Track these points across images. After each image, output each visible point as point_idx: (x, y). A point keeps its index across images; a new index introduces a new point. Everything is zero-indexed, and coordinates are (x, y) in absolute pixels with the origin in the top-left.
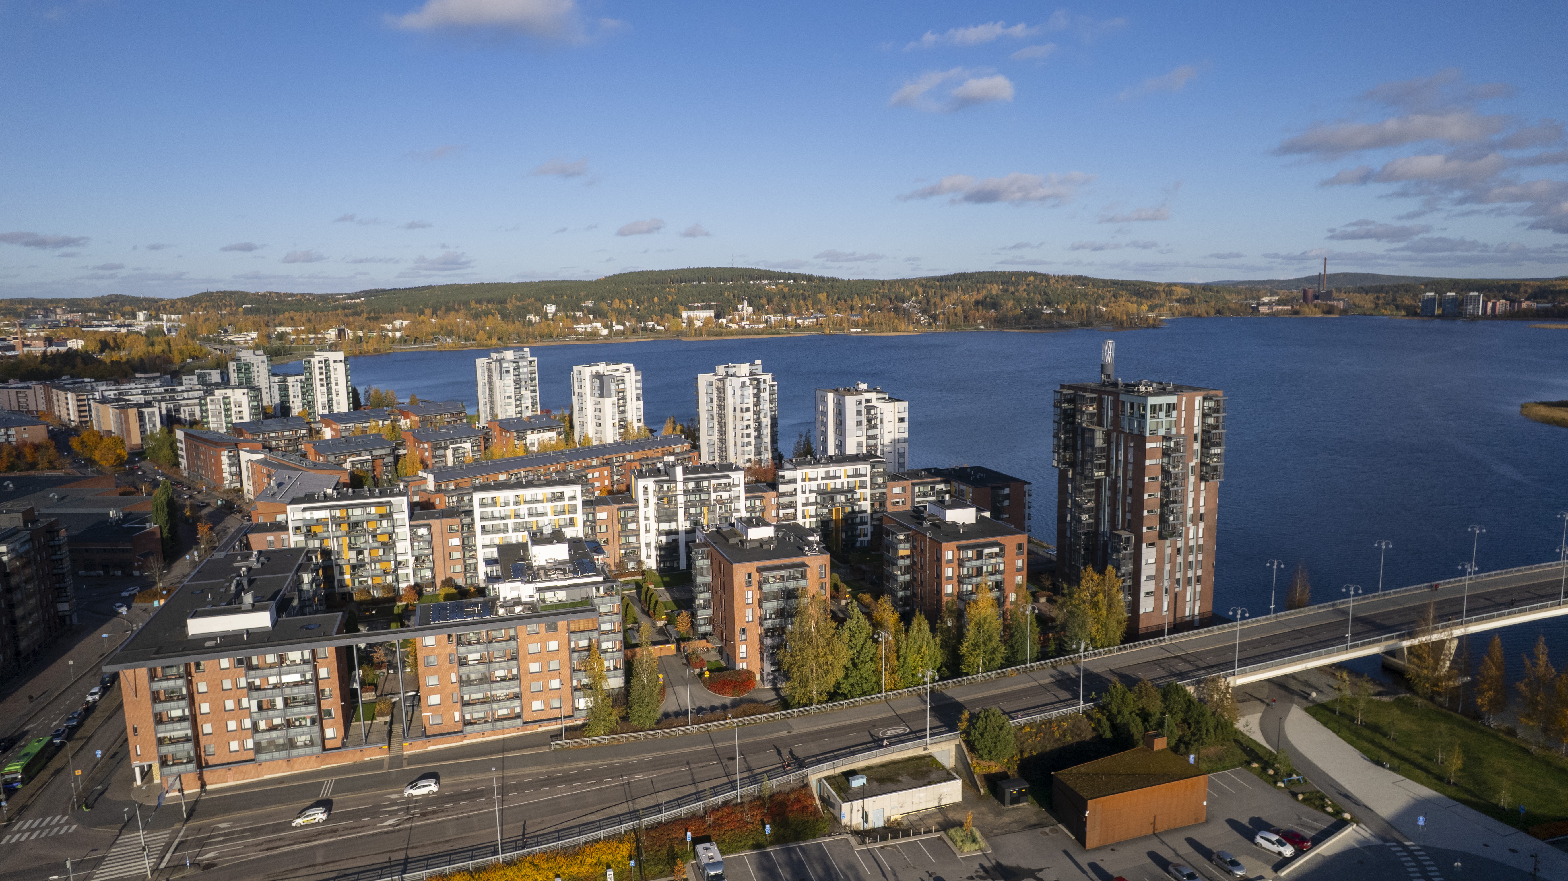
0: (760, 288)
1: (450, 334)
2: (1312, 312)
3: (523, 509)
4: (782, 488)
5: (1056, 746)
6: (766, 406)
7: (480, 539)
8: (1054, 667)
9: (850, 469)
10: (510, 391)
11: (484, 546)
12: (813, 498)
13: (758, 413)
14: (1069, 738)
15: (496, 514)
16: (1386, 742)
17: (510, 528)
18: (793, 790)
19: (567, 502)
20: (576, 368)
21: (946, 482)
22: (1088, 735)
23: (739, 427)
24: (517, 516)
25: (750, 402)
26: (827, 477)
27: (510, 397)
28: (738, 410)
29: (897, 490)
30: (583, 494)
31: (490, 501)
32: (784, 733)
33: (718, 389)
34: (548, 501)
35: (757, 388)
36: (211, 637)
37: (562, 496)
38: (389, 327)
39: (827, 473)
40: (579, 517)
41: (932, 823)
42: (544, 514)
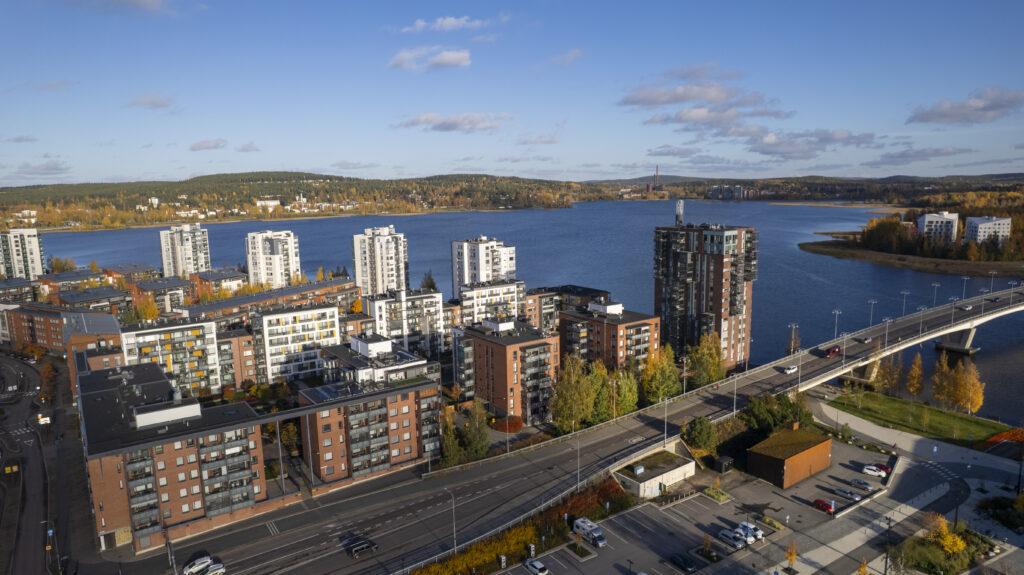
0: (309, 185)
1: (77, 219)
2: (652, 197)
3: (299, 326)
4: (465, 303)
5: (731, 436)
6: (402, 255)
7: (269, 349)
8: (697, 394)
9: (504, 289)
10: (190, 253)
11: (272, 355)
12: (483, 308)
13: (397, 260)
14: (735, 431)
15: (280, 331)
16: (879, 416)
17: (290, 340)
18: (605, 481)
19: (328, 320)
20: (250, 235)
21: (559, 295)
22: (744, 429)
23: (385, 270)
24: (294, 331)
25: (392, 252)
26: (492, 295)
27: (189, 258)
28: (385, 258)
29: (530, 301)
30: (339, 314)
31: (275, 322)
32: (570, 449)
33: (370, 244)
34: (316, 320)
35: (396, 243)
36: (161, 426)
37: (324, 316)
38: (20, 215)
39: (492, 292)
40: (336, 330)
41: (688, 488)
42: (313, 329)
